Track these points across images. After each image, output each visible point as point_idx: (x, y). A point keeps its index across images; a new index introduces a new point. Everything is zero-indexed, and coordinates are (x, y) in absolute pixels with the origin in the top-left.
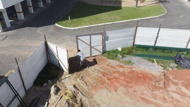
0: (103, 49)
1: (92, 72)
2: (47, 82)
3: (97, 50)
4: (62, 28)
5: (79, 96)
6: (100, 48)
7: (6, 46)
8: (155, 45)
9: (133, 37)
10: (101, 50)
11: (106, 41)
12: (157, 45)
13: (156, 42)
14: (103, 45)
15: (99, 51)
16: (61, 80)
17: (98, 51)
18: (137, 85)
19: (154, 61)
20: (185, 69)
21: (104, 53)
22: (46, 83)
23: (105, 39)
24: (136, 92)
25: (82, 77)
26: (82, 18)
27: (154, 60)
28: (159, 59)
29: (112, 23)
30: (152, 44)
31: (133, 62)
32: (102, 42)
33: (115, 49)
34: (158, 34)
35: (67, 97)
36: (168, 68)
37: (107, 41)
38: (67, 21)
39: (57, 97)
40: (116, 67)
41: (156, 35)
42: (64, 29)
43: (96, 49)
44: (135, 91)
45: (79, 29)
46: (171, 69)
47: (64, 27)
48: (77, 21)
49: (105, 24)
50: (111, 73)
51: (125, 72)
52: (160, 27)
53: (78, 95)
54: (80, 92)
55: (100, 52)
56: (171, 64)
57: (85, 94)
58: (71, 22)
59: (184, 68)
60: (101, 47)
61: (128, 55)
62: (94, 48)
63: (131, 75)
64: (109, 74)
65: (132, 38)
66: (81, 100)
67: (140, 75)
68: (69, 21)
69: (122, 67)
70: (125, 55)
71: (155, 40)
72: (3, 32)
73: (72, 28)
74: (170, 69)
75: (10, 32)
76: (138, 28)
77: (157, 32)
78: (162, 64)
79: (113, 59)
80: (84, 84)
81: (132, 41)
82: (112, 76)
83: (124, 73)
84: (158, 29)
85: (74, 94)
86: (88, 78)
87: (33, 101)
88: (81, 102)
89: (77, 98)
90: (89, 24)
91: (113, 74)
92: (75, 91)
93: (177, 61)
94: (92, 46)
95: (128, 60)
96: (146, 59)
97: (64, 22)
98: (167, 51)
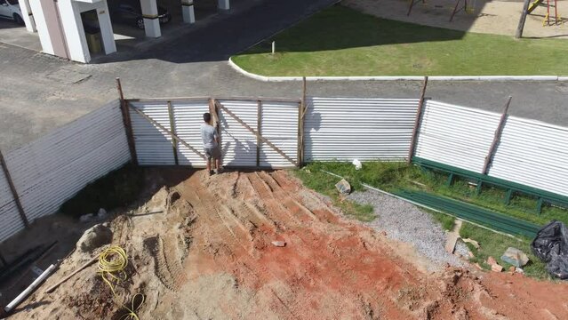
0: (299, 151)
1: (230, 213)
2: (96, 213)
3: (280, 152)
4: (239, 73)
5: (145, 274)
6: (291, 148)
7: (73, 99)
8: (486, 173)
9: (411, 131)
10: (294, 155)
11: (313, 130)
12: (492, 173)
13: (489, 162)
14: (299, 139)
15: (287, 157)
16: (132, 215)
17: (284, 154)
18: (335, 288)
19: (454, 225)
20: (558, 281)
21: (302, 164)
22: (91, 215)
23: (307, 121)
24: (318, 309)
25: (193, 221)
26: (316, 52)
27: (459, 222)
28: (476, 221)
29: (397, 80)
30: (477, 167)
31: (377, 211)
32: (299, 130)
33: (342, 159)
34: (499, 134)
35: (104, 266)
36: (490, 261)
37: (317, 128)
38: (264, 55)
39: (85, 258)
40: (311, 215)
41: (492, 138)
42: (243, 76)
43: (276, 149)
44: (314, 305)
45: (283, 83)
46: (499, 268)
47: (245, 72)
48: (292, 60)
49: (373, 80)
50: (283, 231)
51: (326, 237)
52: (507, 110)
53: (144, 268)
54: (153, 263)
55: (290, 160)
56: (509, 249)
57: (165, 270)
58: (274, 61)
59: (557, 277)
60: (295, 144)
61: (375, 185)
62: (269, 143)
63: (338, 251)
64: (275, 230)
65: (409, 132)
66: (143, 285)
67: (367, 260)
68: (272, 55)
69: (329, 218)
70: (366, 186)
71: (487, 153)
72: (90, 63)
73: (265, 78)
74: (497, 268)
75: (105, 65)
76: (428, 101)
77: (495, 127)
78: (475, 243)
79: (319, 188)
80: (181, 242)
81: (408, 145)
82: (278, 238)
83: (321, 238)
84: (501, 115)
85: (134, 262)
86: (207, 227)
87: (29, 252)
88: (142, 291)
89: (135, 278)
90: (322, 73)
91: (285, 236)
92: (140, 255)
93: (541, 246)
94: (265, 134)
95: (365, 203)
96: (429, 211)
97: (253, 57)
98: (529, 202)
